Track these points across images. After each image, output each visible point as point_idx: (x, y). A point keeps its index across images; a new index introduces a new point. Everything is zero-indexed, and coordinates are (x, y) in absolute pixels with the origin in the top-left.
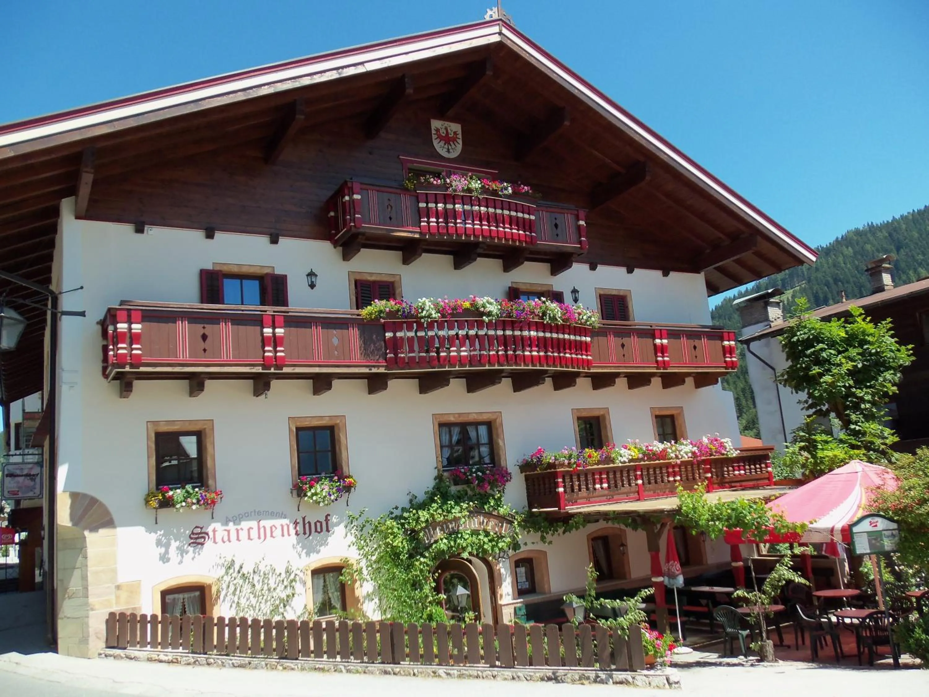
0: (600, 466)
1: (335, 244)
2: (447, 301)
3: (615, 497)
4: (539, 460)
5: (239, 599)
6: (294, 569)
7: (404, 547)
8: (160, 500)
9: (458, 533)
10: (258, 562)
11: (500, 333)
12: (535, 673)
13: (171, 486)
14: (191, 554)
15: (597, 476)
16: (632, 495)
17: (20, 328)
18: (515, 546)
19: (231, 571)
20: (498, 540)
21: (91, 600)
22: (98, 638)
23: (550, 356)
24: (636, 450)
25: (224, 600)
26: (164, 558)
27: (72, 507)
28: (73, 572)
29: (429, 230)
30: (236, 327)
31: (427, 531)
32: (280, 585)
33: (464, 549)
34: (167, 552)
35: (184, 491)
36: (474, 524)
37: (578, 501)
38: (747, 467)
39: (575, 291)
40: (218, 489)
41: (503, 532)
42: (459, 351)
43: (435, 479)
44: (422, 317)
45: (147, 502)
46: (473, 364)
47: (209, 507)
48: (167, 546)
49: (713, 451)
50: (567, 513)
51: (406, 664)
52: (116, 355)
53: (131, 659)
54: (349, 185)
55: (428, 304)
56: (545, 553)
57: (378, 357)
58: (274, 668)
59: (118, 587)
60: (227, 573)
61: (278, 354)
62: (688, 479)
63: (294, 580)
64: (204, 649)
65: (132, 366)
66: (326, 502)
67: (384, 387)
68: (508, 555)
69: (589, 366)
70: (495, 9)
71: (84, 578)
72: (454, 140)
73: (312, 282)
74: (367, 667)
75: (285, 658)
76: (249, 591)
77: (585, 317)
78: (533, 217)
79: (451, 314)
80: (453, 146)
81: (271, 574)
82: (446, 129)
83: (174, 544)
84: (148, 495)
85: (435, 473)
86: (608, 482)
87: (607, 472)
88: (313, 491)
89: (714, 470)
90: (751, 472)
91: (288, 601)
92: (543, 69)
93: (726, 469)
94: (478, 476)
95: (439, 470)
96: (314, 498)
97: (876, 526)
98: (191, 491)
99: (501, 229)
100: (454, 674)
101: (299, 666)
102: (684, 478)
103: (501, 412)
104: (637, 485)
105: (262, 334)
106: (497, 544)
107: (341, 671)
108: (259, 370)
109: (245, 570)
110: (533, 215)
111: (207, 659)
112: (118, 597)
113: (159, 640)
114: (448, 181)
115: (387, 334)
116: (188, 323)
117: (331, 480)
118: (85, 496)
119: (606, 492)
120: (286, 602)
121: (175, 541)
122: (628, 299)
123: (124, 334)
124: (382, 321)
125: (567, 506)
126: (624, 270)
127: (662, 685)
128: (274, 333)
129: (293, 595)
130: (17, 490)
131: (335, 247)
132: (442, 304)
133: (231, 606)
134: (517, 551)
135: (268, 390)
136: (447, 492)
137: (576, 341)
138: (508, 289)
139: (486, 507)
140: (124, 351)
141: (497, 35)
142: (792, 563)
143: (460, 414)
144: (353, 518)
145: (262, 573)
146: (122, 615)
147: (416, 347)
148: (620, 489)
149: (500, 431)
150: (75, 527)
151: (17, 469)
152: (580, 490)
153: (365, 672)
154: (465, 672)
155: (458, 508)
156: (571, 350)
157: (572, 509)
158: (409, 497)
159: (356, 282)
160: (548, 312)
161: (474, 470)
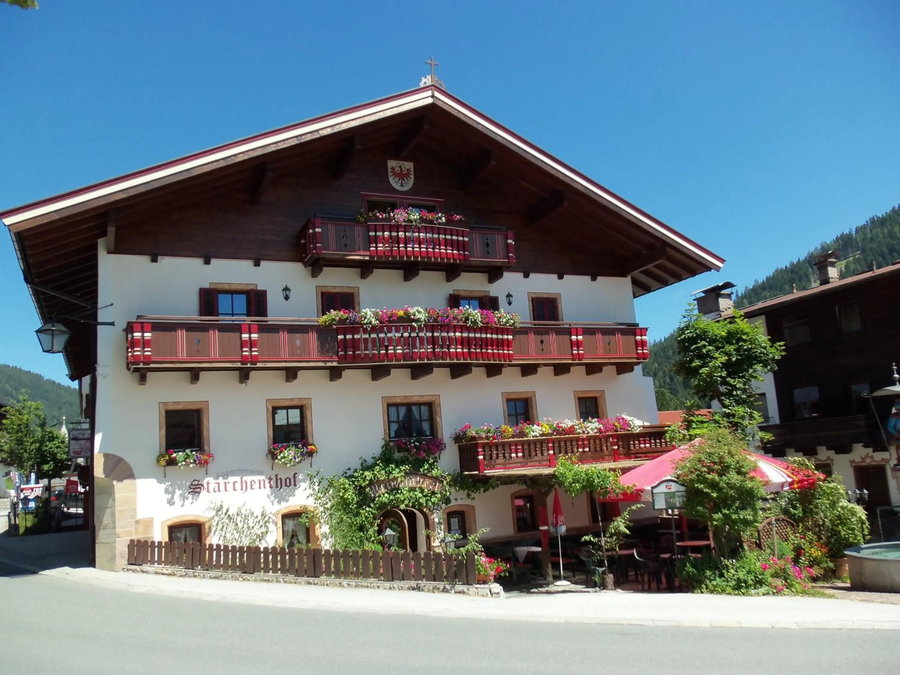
0: (515, 439)
1: (306, 265)
2: (385, 311)
3: (529, 464)
4: (465, 434)
5: (225, 534)
6: (268, 513)
7: (353, 499)
8: (167, 460)
9: (398, 489)
10: (240, 507)
11: (429, 334)
12: (405, 585)
13: (176, 450)
14: (190, 500)
15: (513, 447)
16: (544, 463)
17: (65, 337)
18: (447, 501)
19: (220, 513)
20: (431, 496)
21: (118, 530)
22: (123, 557)
23: (473, 352)
24: (547, 427)
25: (214, 534)
26: (171, 502)
27: (105, 464)
28: (105, 511)
29: (377, 253)
30: (221, 333)
31: (373, 487)
32: (257, 524)
33: (403, 502)
34: (172, 498)
35: (185, 453)
36: (412, 483)
37: (496, 466)
38: (653, 441)
39: (509, 296)
40: (211, 452)
41: (436, 489)
42: (394, 350)
43: (382, 447)
44: (365, 324)
45: (158, 461)
46: (406, 359)
47: (202, 465)
48: (173, 493)
49: (618, 427)
50: (485, 476)
51: (323, 578)
52: (133, 356)
53: (144, 572)
54: (312, 220)
55: (369, 313)
56: (473, 507)
57: (332, 354)
58: (237, 579)
59: (137, 522)
60: (217, 514)
61: (253, 353)
62: (596, 451)
63: (268, 521)
64: (192, 566)
65: (145, 363)
66: (292, 464)
67: (339, 376)
68: (441, 508)
69: (510, 359)
70: (429, 77)
71: (113, 514)
72: (407, 175)
73: (287, 295)
74: (297, 579)
75: (245, 572)
76: (233, 528)
77: (504, 320)
78: (466, 239)
79: (387, 321)
80: (406, 181)
81: (250, 516)
82: (401, 167)
83: (178, 492)
84: (159, 456)
85: (383, 443)
86: (523, 452)
87: (523, 443)
88: (282, 455)
89: (620, 443)
90: (656, 446)
91: (262, 537)
92: (470, 122)
93: (632, 442)
94: (415, 445)
95: (385, 441)
96: (283, 460)
97: (670, 488)
98: (190, 454)
99: (437, 250)
100: (352, 585)
101: (253, 578)
102: (592, 450)
103: (439, 395)
104: (548, 454)
105: (241, 338)
106: (431, 498)
107: (280, 582)
108: (239, 365)
109: (230, 513)
110: (466, 237)
111: (194, 572)
112: (136, 529)
113: (163, 560)
114: (392, 215)
115: (339, 337)
116: (186, 331)
117: (297, 446)
118: (114, 456)
119: (521, 460)
120: (261, 537)
121: (179, 490)
122: (558, 301)
123: (139, 340)
124: (335, 327)
125: (486, 470)
126: (555, 276)
127: (485, 594)
128: (250, 338)
129: (267, 532)
130: (79, 450)
131: (305, 267)
132: (381, 313)
133: (220, 539)
134: (449, 505)
135: (248, 379)
136: (390, 457)
137: (497, 339)
138: (448, 296)
139: (421, 470)
140: (139, 353)
141: (430, 98)
142: (628, 516)
143: (405, 397)
144: (312, 476)
145: (243, 516)
146: (139, 541)
147: (370, 346)
148: (533, 458)
149: (438, 409)
150: (107, 478)
151: (80, 434)
152: (497, 458)
153: (295, 583)
154: (360, 583)
155: (397, 470)
156: (492, 347)
157: (488, 472)
158: (360, 461)
159: (322, 294)
160: (470, 317)
161: (412, 441)
